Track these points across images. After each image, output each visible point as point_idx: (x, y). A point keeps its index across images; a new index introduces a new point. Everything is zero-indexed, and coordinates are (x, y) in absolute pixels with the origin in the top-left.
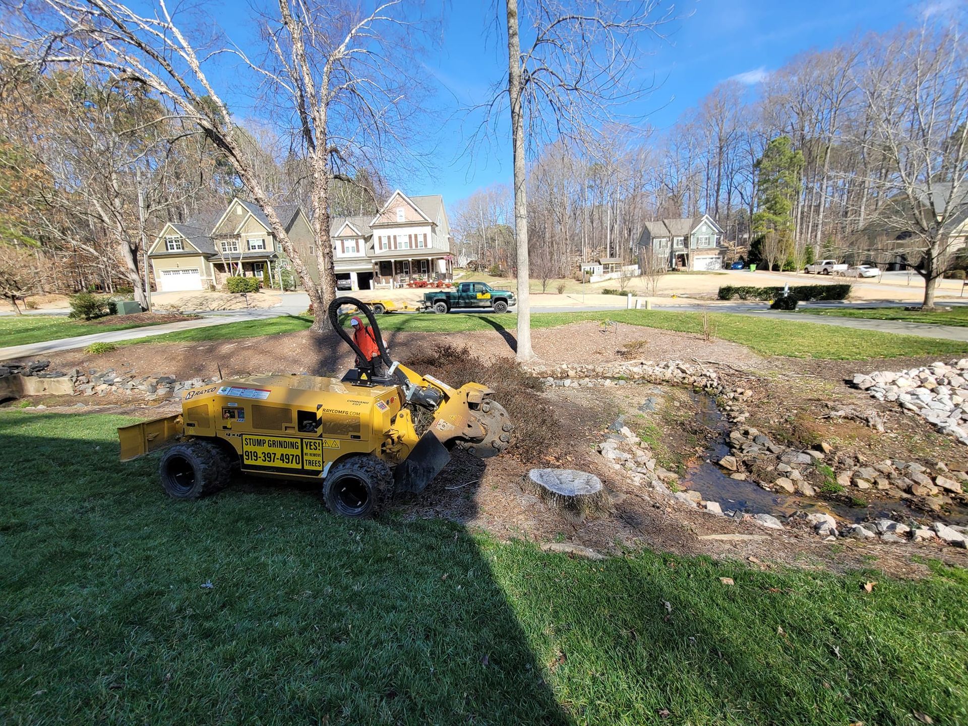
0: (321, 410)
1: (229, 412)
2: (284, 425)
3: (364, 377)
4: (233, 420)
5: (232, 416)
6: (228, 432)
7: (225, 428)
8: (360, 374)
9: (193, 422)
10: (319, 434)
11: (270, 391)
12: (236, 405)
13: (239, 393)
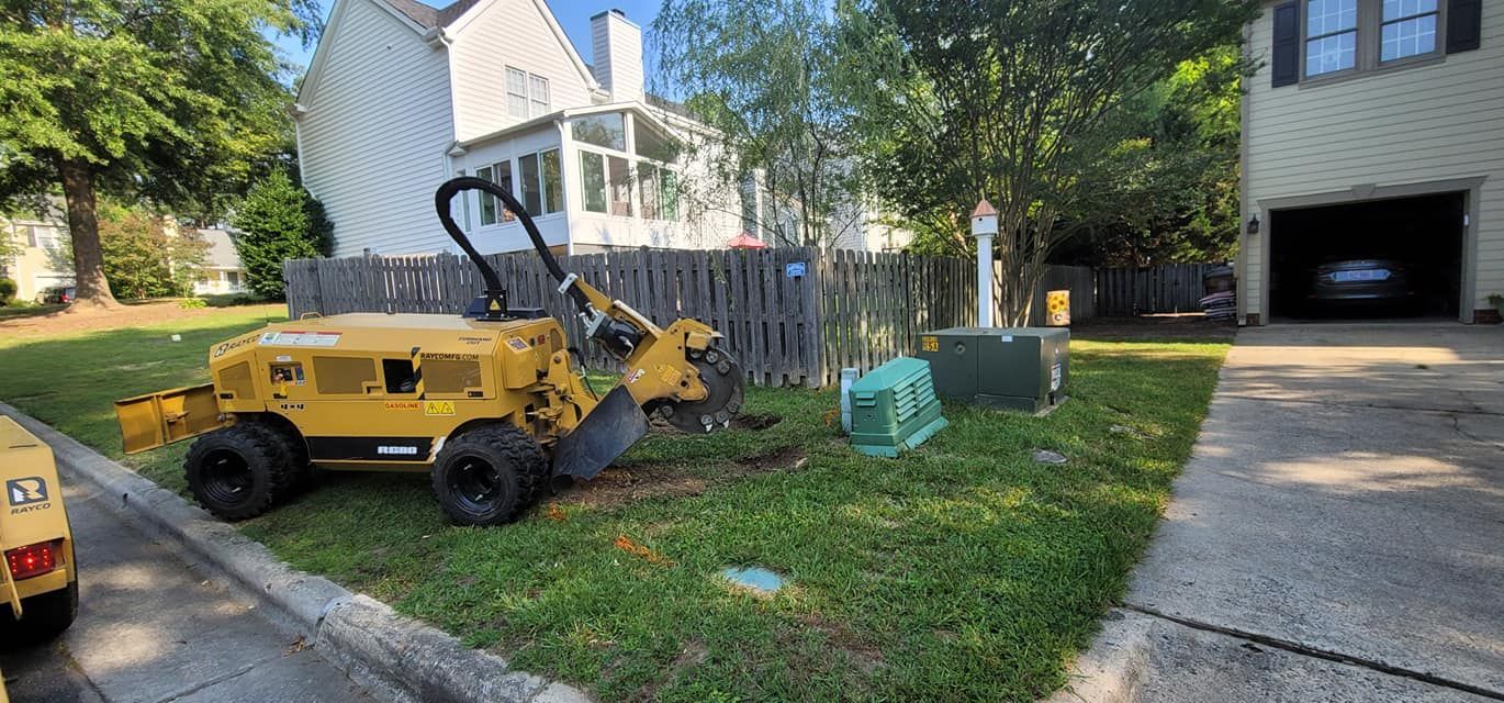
0: (418, 357)
1: (283, 372)
2: (365, 384)
3: (495, 306)
4: (289, 383)
5: (288, 378)
6: (283, 402)
7: (277, 396)
8: (488, 302)
9: (228, 392)
10: (418, 394)
11: (340, 334)
12: (289, 359)
13: (292, 340)
